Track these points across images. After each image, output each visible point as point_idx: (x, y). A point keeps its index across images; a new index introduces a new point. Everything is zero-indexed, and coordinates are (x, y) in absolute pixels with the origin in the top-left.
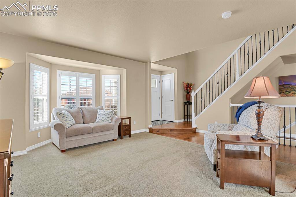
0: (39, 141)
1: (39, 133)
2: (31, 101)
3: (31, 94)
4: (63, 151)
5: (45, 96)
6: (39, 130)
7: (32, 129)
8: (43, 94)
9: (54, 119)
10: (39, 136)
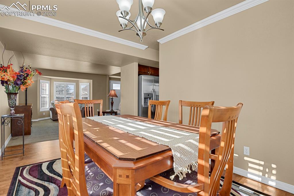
0: (44, 117)
1: (44, 113)
2: (40, 97)
3: (40, 94)
4: (54, 120)
5: (47, 95)
6: (44, 112)
7: (41, 110)
8: (47, 94)
9: (51, 106)
10: (44, 114)
